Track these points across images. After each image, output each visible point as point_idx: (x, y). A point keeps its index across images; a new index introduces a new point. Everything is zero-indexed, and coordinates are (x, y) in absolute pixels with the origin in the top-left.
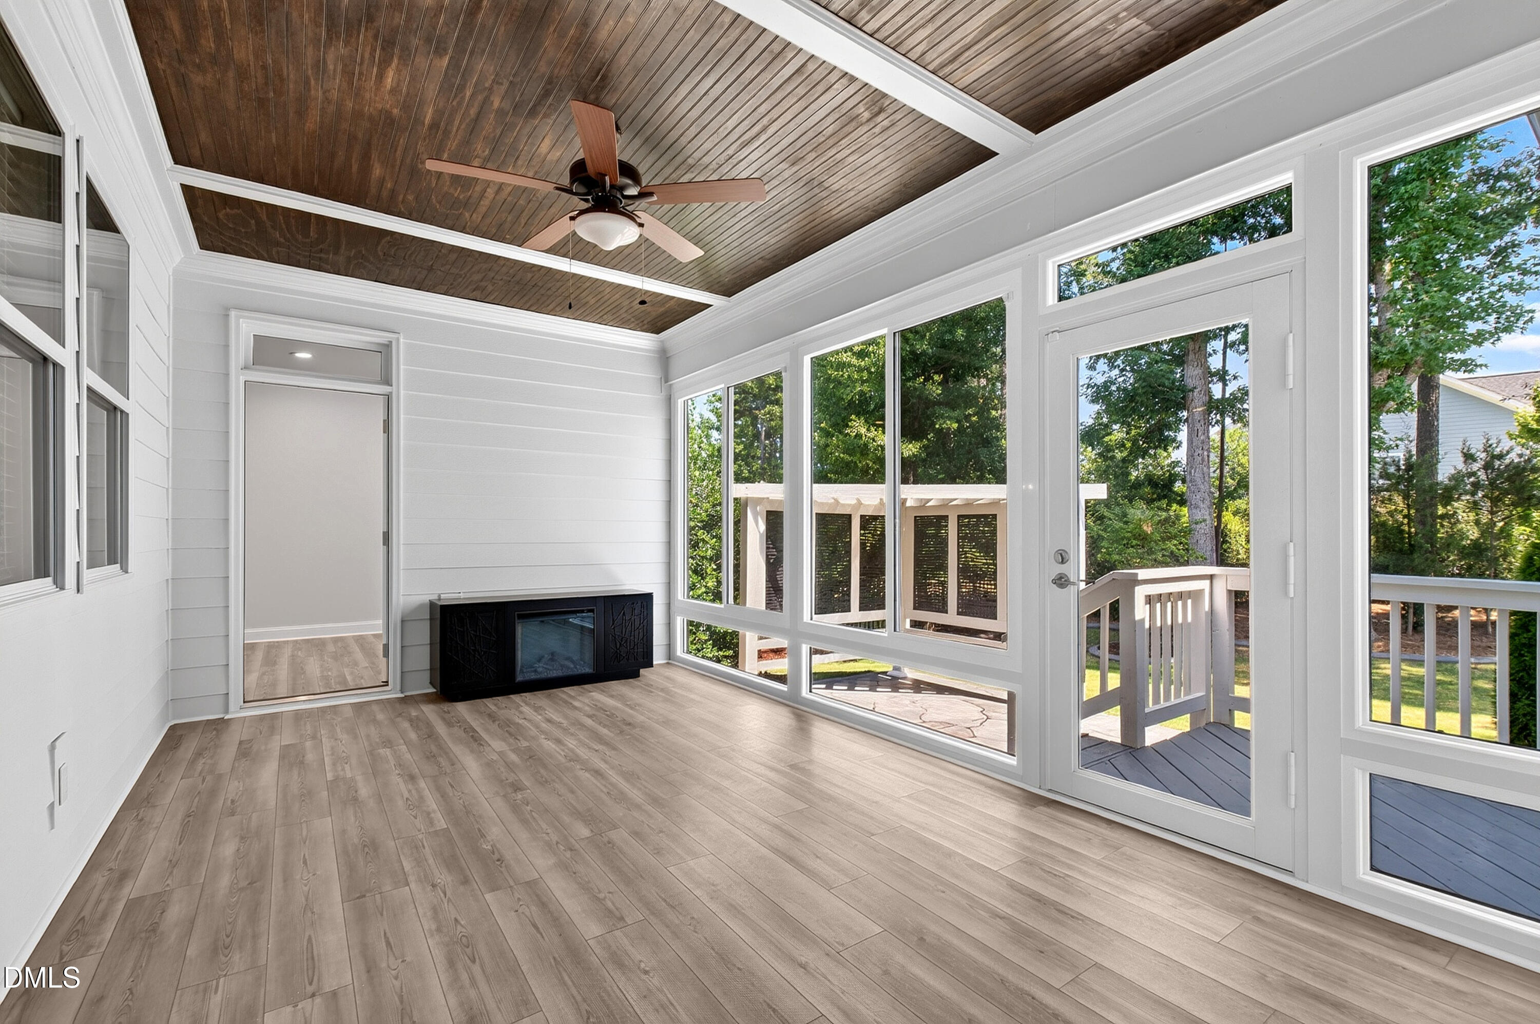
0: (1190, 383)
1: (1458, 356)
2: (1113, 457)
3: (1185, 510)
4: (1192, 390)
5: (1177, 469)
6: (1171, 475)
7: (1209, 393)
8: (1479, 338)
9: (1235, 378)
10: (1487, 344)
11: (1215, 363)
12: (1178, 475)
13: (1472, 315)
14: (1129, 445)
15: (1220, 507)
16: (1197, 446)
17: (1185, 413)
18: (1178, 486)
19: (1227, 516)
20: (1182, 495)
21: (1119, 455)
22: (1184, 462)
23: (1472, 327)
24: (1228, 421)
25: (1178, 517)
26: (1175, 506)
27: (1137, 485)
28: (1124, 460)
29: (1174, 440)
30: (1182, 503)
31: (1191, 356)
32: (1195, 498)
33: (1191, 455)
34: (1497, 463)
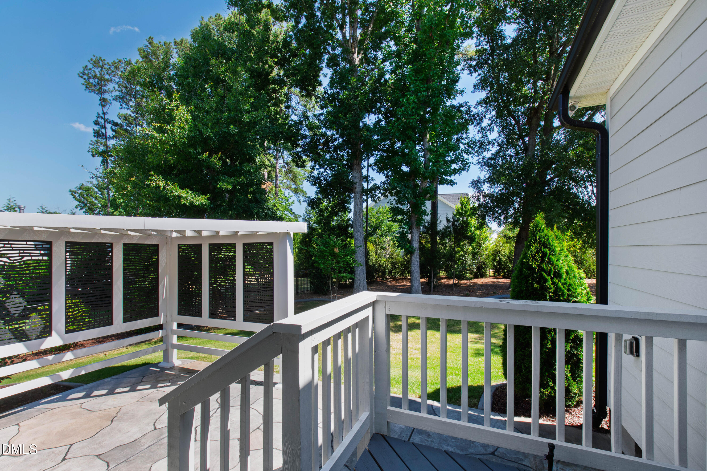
0: (355, 180)
1: (449, 178)
2: (323, 215)
3: (353, 241)
4: (355, 183)
5: (350, 222)
6: (347, 224)
7: (362, 185)
8: (455, 172)
9: (373, 180)
10: (457, 175)
11: (364, 172)
12: (350, 224)
13: (453, 162)
14: (329, 209)
15: (366, 239)
16: (358, 210)
17: (353, 195)
18: (350, 230)
19: (369, 244)
20: (351, 234)
21: (326, 214)
22: (352, 219)
23: (454, 166)
24: (369, 200)
25: (350, 244)
26: (349, 239)
27: (333, 229)
28: (328, 216)
29: (348, 208)
30: (352, 238)
31: (355, 167)
32: (357, 236)
33: (355, 214)
34: (456, 223)
